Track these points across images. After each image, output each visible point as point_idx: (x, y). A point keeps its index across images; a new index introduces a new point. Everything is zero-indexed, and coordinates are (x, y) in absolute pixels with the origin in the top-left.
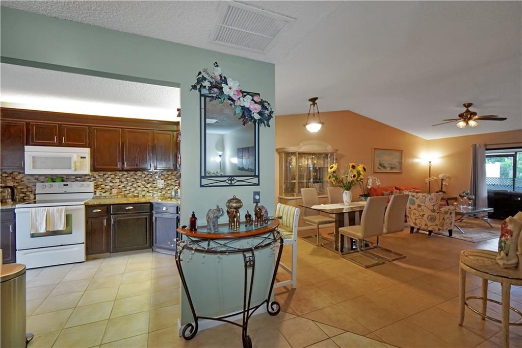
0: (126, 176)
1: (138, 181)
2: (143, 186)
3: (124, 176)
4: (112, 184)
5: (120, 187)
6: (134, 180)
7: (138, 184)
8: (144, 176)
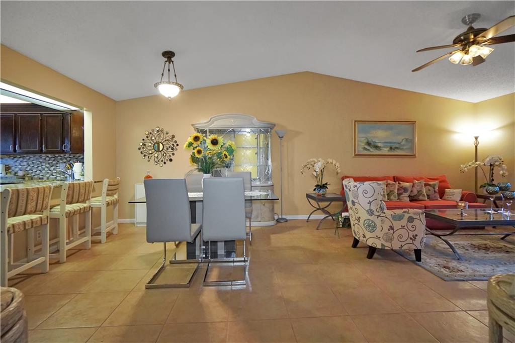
0: (33, 159)
1: (43, 164)
2: (47, 169)
3: (31, 159)
4: (20, 167)
5: (27, 169)
6: (39, 163)
7: (43, 167)
8: (48, 159)
